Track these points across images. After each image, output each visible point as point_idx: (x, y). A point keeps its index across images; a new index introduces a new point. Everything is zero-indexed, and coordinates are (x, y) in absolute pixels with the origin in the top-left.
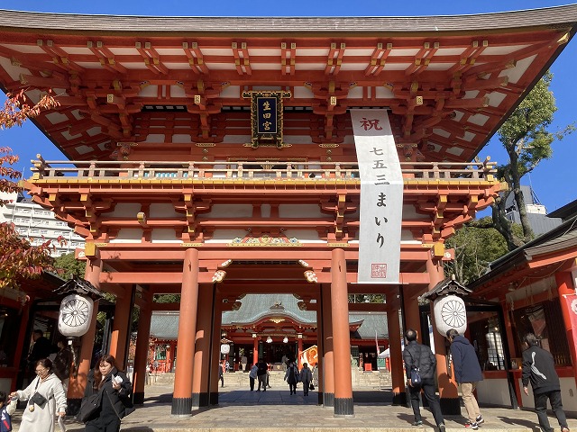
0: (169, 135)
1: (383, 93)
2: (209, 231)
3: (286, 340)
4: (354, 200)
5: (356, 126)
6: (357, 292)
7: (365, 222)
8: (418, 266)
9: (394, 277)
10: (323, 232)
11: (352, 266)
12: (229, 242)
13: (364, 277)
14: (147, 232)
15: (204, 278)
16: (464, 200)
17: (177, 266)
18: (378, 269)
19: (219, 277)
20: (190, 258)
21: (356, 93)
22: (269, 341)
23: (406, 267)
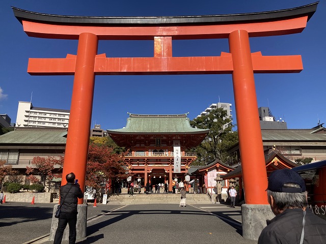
0: (140, 144)
1: (179, 138)
2: (149, 164)
3: (160, 177)
4: (173, 159)
5: (174, 144)
6: (174, 174)
7: (175, 163)
8: (184, 170)
9: (180, 172)
10: (168, 164)
11: (173, 170)
12: (152, 165)
13: (175, 172)
14: (138, 164)
15: (148, 172)
16: (191, 159)
17: (144, 170)
18: (177, 170)
19: (151, 172)
20: (146, 169)
21: (174, 138)
22: (154, 177)
23: (182, 170)
